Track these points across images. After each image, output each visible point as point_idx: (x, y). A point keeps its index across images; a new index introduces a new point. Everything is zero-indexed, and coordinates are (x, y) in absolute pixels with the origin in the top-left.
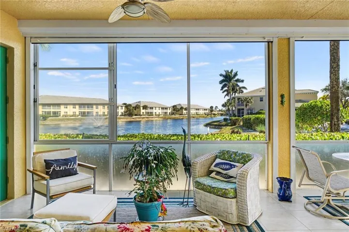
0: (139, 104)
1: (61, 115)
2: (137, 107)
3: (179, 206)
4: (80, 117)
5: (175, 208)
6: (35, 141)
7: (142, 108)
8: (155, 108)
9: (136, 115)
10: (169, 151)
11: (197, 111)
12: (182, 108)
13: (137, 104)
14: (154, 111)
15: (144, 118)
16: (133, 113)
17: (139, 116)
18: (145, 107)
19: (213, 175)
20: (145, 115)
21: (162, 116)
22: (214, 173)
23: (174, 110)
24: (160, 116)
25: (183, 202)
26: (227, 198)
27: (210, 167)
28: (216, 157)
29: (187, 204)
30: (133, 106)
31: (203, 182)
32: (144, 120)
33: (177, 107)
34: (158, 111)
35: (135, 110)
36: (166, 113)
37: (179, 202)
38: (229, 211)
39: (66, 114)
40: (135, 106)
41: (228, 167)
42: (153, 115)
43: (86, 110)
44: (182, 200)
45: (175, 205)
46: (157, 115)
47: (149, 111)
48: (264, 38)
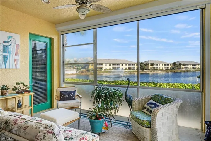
0: (148, 62)
1: (104, 70)
2: (147, 64)
3: (123, 127)
4: (113, 70)
5: (120, 128)
6: (63, 82)
7: (150, 65)
8: (160, 64)
9: (146, 69)
10: (117, 91)
11: (194, 66)
12: (180, 64)
13: (146, 62)
14: (159, 66)
15: (151, 71)
16: (144, 68)
17: (148, 70)
18: (152, 64)
19: (145, 110)
20: (152, 69)
21: (165, 70)
22: (146, 109)
23: (174, 66)
24: (163, 70)
25: (127, 125)
26: (143, 126)
27: (144, 105)
28: (151, 99)
29: (129, 127)
30: (144, 63)
31: (134, 114)
32: (152, 72)
33: (177, 64)
34: (162, 67)
35: (146, 66)
36: (167, 68)
37: (125, 125)
38: (145, 136)
39: (106, 69)
40: (145, 63)
41: (154, 106)
42: (158, 69)
43: (116, 67)
44: (127, 124)
45: (121, 126)
46: (161, 69)
47: (155, 67)
48: (196, 6)
